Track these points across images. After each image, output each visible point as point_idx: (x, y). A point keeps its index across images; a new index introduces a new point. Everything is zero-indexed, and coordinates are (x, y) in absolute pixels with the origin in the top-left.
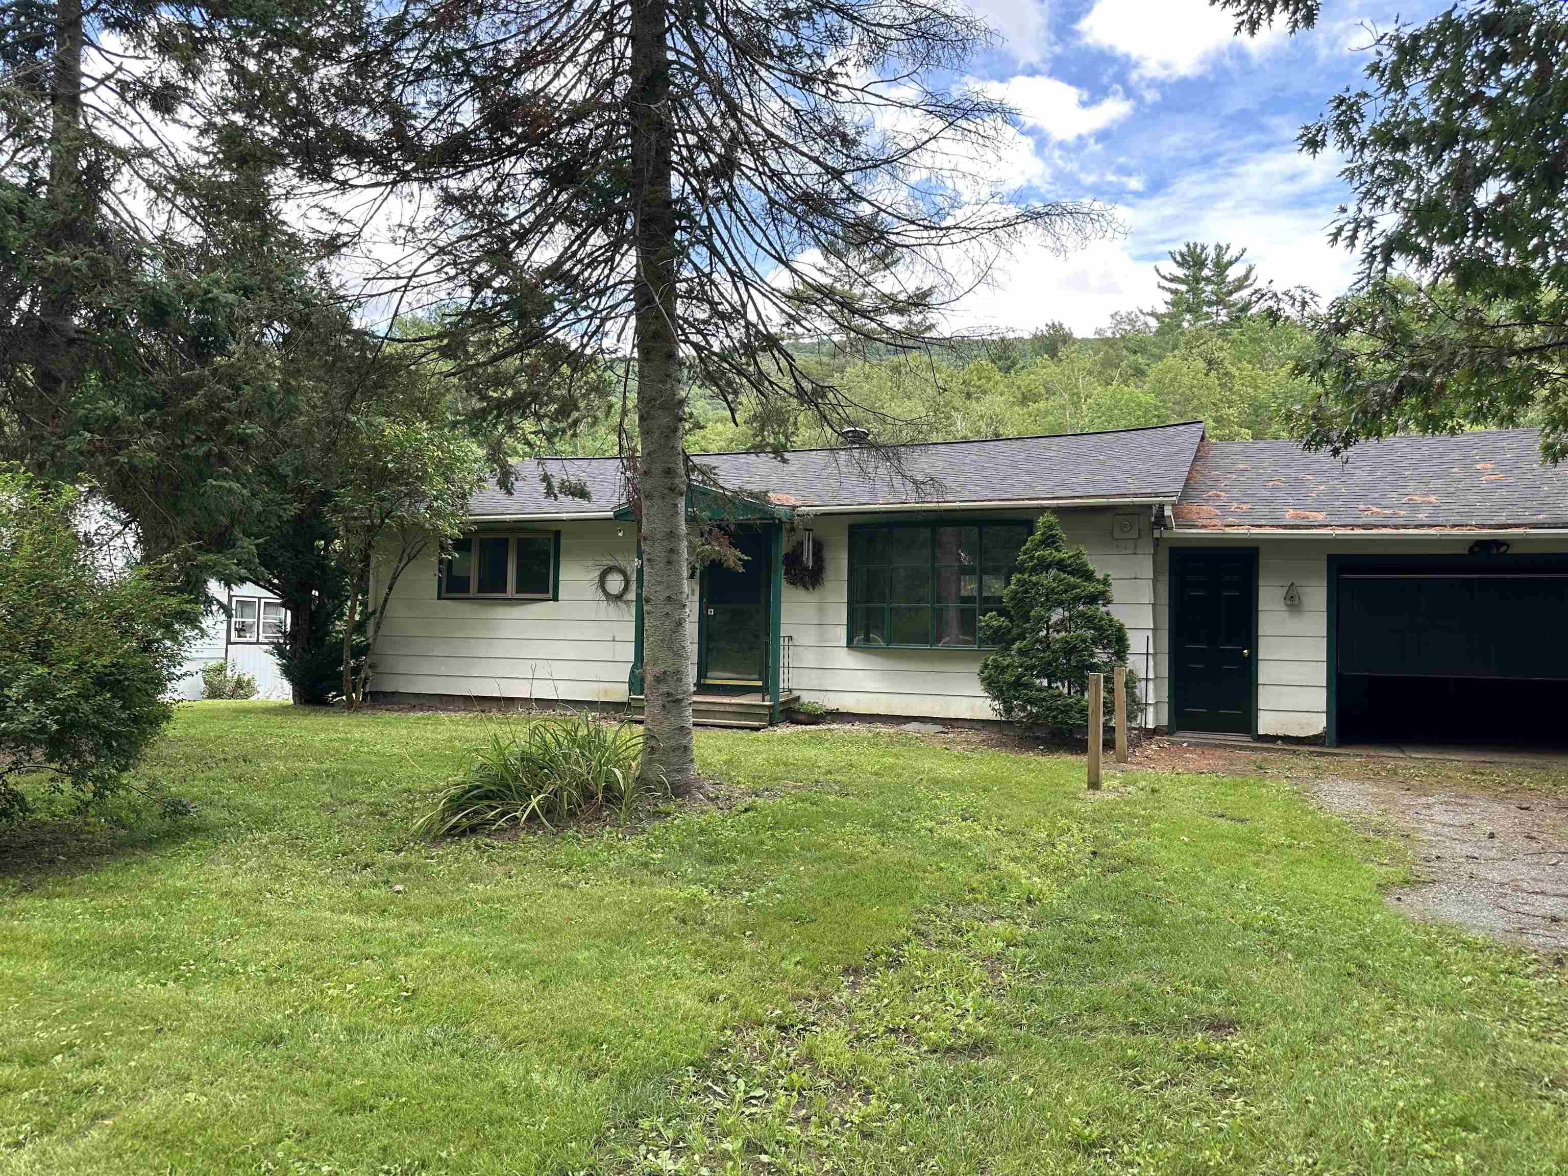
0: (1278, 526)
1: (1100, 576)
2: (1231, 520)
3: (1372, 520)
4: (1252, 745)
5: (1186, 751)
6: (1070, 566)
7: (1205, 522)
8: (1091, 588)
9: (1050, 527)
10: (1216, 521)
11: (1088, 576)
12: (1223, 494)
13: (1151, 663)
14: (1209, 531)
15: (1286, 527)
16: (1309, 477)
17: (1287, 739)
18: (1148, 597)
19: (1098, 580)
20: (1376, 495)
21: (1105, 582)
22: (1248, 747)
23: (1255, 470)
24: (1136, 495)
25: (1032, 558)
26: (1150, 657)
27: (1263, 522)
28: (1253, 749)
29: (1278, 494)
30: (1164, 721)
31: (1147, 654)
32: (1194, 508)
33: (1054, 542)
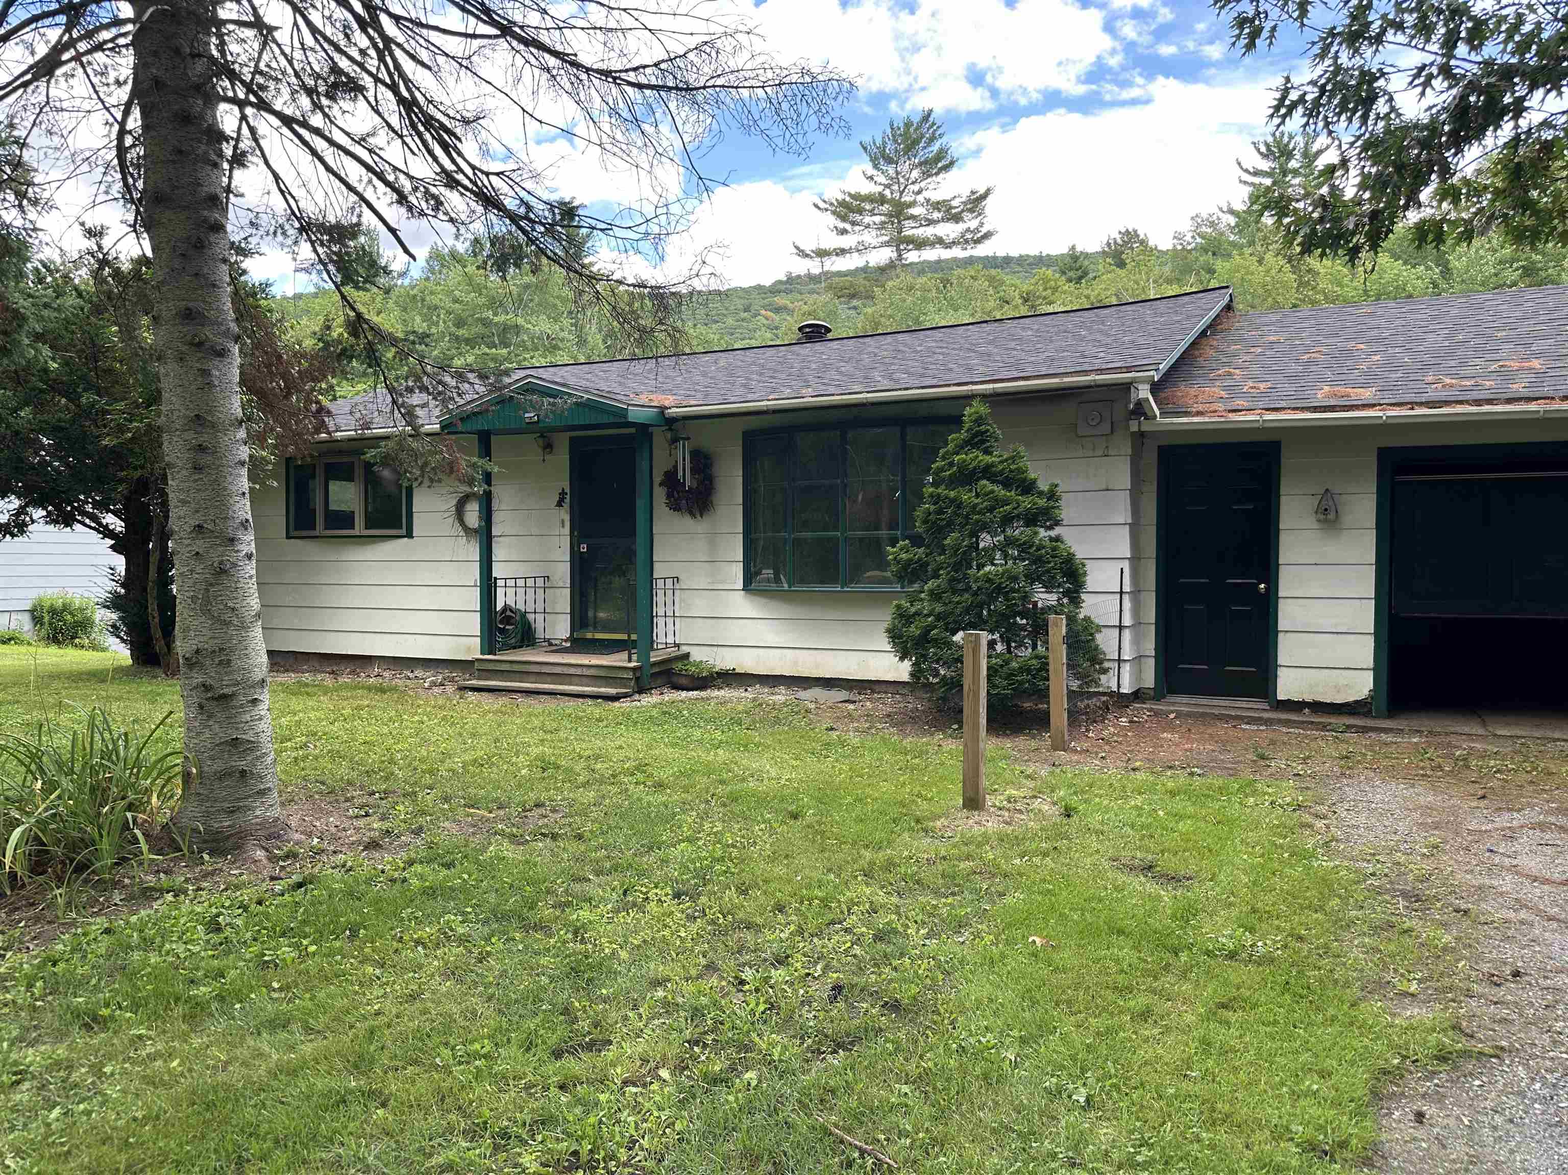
0: (1303, 409)
1: (1043, 486)
2: (1240, 403)
3: (1443, 395)
4: (1266, 715)
5: (1171, 728)
6: (1001, 473)
7: (1201, 408)
8: (1027, 502)
9: (979, 421)
10: (1220, 407)
11: (1028, 487)
12: (1237, 371)
13: (1127, 605)
14: (1207, 420)
15: (1315, 409)
16: (1362, 346)
17: (1317, 707)
18: (1123, 515)
19: (1041, 494)
20: (1453, 363)
21: (1052, 495)
22: (1260, 719)
23: (1289, 342)
24: (1101, 371)
25: (951, 464)
26: (1126, 598)
27: (1283, 404)
28: (1268, 722)
29: (1313, 368)
30: (1149, 681)
31: (1121, 593)
32: (1193, 391)
33: (983, 442)
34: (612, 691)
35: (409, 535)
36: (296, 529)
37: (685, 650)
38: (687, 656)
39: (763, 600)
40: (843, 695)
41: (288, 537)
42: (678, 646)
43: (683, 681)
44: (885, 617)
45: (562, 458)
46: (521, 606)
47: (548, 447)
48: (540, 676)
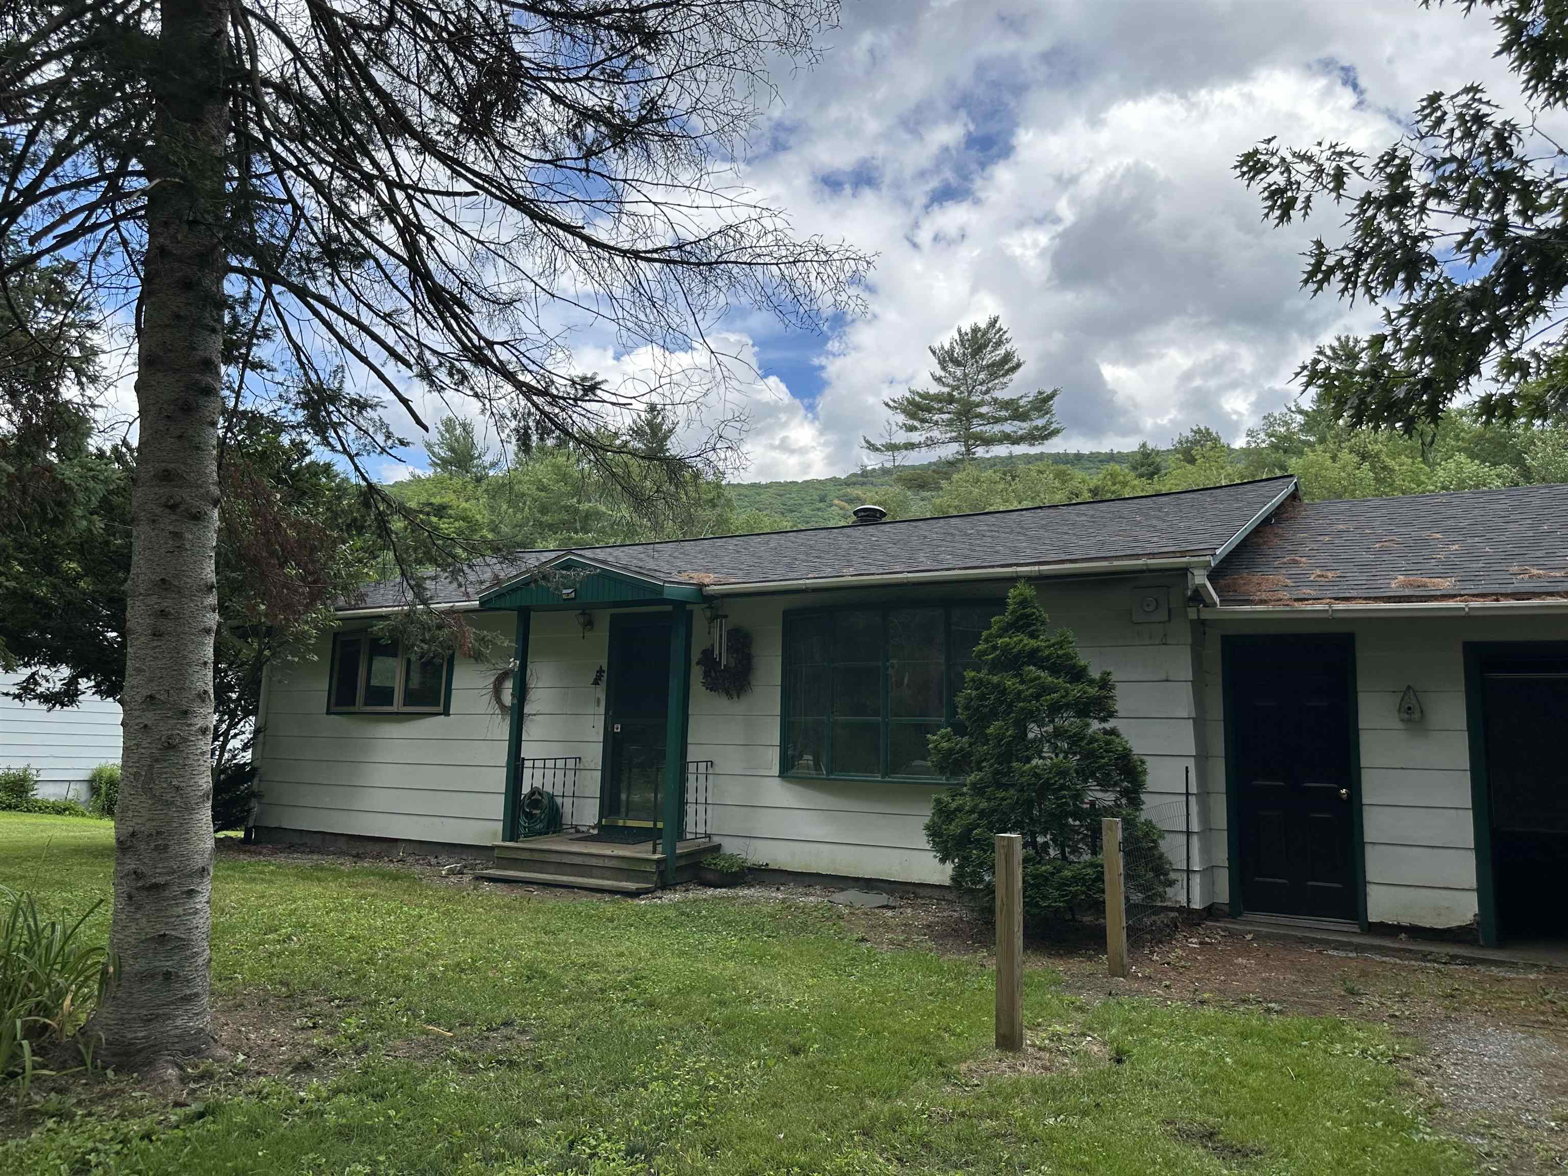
0: (1376, 599)
1: (1095, 674)
2: (1308, 591)
3: (1529, 586)
4: (1356, 940)
5: (1247, 951)
6: (1048, 658)
7: (1264, 596)
8: (1076, 691)
9: (1024, 603)
10: (1285, 595)
11: (1078, 675)
12: (1304, 559)
13: (1194, 809)
14: (1270, 608)
15: (1389, 599)
16: (1438, 536)
17: (1416, 932)
18: (1186, 709)
19: (1092, 682)
20: (1539, 554)
21: (1105, 684)
22: (1350, 944)
23: (1359, 531)
24: (1153, 555)
25: (995, 648)
26: (1193, 800)
27: (1354, 594)
28: (1358, 948)
29: (1386, 557)
30: (1223, 896)
31: (1187, 794)
32: (1255, 579)
33: (1030, 625)
34: (632, 886)
35: (446, 713)
36: (337, 705)
37: (716, 840)
38: (719, 847)
39: (798, 788)
40: (883, 899)
41: (328, 713)
42: (708, 836)
43: (710, 876)
44: (925, 814)
45: (602, 634)
46: (548, 789)
47: (589, 624)
48: (561, 867)
